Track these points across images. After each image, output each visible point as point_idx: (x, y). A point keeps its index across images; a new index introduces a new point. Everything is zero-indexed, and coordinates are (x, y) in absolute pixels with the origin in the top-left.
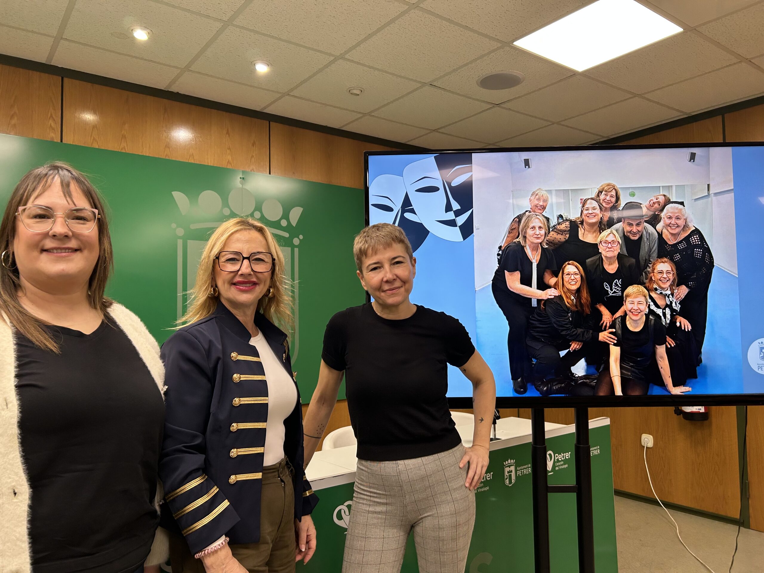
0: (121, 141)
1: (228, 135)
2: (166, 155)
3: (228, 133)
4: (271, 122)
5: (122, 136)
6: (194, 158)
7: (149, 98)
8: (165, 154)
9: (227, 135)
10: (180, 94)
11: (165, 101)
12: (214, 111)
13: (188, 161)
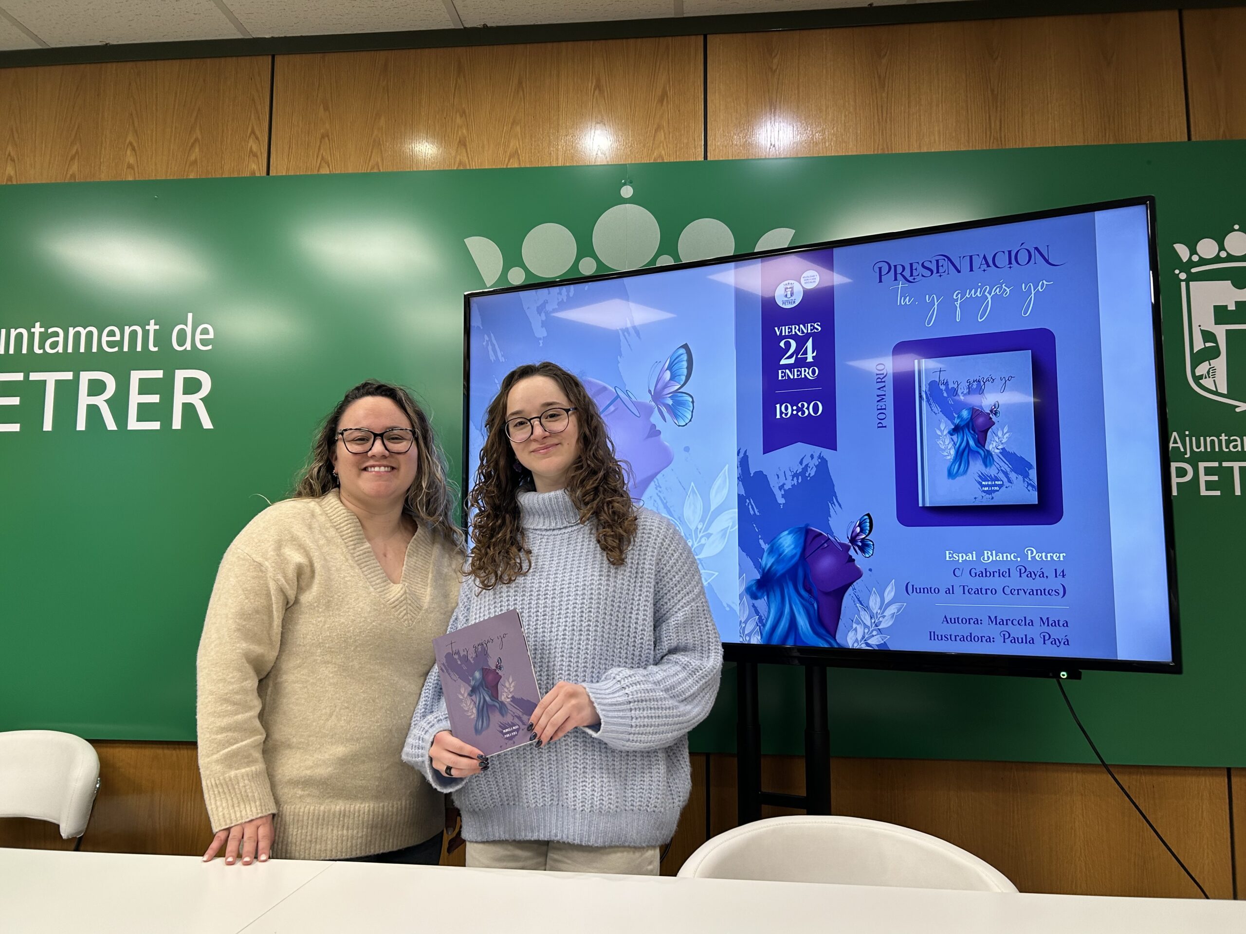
0: (372, 152)
1: (600, 90)
2: (460, 163)
3: (598, 87)
4: (708, 36)
5: (374, 141)
6: (519, 158)
7: (428, 55)
8: (458, 159)
9: (597, 92)
10: (492, 28)
11: (460, 50)
12: (565, 47)
13: (507, 165)
